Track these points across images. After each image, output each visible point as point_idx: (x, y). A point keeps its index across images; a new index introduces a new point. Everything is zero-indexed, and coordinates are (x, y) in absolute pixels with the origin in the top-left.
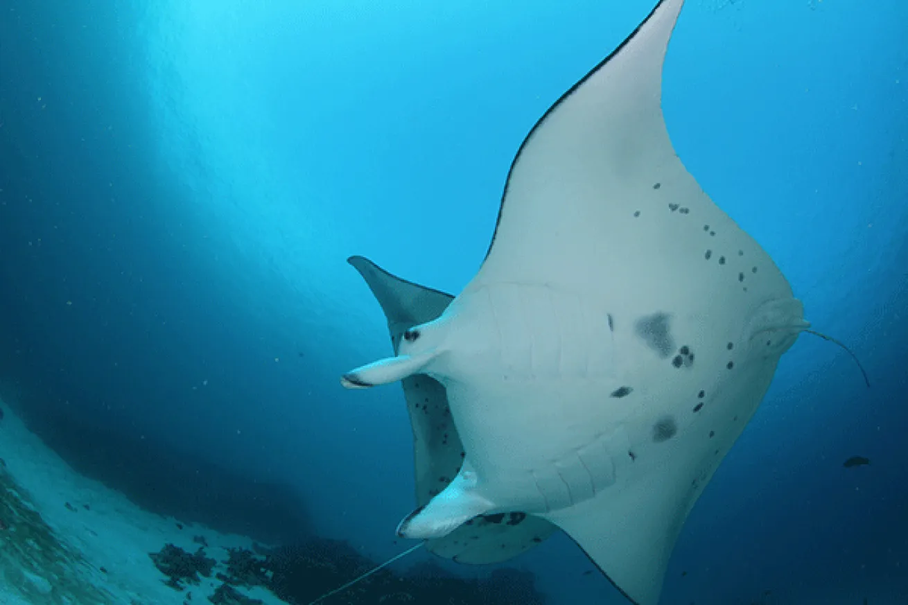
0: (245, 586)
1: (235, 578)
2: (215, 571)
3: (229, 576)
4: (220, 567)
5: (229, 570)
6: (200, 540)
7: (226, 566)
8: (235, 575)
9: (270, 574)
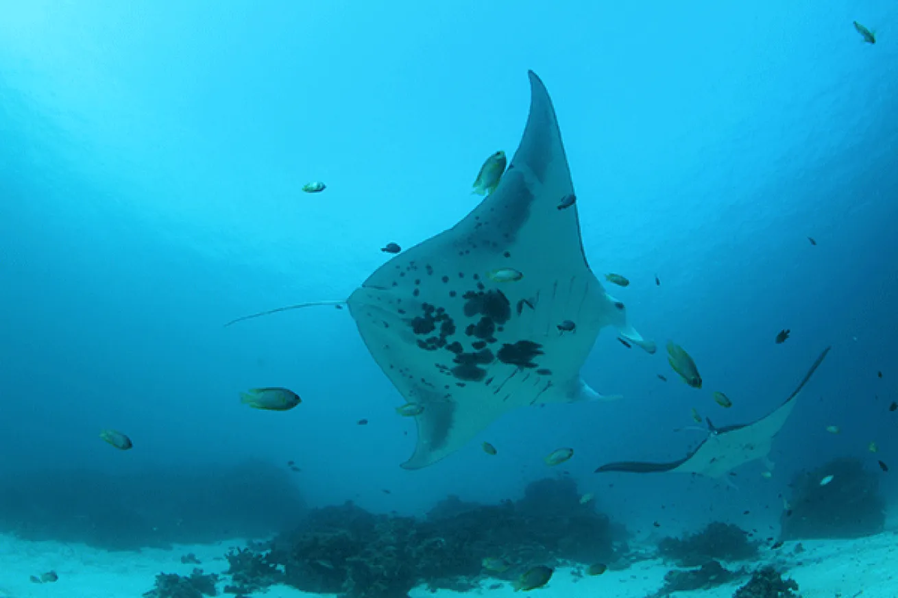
0: (259, 591)
1: (246, 586)
2: (220, 586)
3: (237, 585)
4: (225, 579)
5: (235, 579)
6: (190, 558)
7: (230, 577)
8: (245, 582)
9: (280, 567)
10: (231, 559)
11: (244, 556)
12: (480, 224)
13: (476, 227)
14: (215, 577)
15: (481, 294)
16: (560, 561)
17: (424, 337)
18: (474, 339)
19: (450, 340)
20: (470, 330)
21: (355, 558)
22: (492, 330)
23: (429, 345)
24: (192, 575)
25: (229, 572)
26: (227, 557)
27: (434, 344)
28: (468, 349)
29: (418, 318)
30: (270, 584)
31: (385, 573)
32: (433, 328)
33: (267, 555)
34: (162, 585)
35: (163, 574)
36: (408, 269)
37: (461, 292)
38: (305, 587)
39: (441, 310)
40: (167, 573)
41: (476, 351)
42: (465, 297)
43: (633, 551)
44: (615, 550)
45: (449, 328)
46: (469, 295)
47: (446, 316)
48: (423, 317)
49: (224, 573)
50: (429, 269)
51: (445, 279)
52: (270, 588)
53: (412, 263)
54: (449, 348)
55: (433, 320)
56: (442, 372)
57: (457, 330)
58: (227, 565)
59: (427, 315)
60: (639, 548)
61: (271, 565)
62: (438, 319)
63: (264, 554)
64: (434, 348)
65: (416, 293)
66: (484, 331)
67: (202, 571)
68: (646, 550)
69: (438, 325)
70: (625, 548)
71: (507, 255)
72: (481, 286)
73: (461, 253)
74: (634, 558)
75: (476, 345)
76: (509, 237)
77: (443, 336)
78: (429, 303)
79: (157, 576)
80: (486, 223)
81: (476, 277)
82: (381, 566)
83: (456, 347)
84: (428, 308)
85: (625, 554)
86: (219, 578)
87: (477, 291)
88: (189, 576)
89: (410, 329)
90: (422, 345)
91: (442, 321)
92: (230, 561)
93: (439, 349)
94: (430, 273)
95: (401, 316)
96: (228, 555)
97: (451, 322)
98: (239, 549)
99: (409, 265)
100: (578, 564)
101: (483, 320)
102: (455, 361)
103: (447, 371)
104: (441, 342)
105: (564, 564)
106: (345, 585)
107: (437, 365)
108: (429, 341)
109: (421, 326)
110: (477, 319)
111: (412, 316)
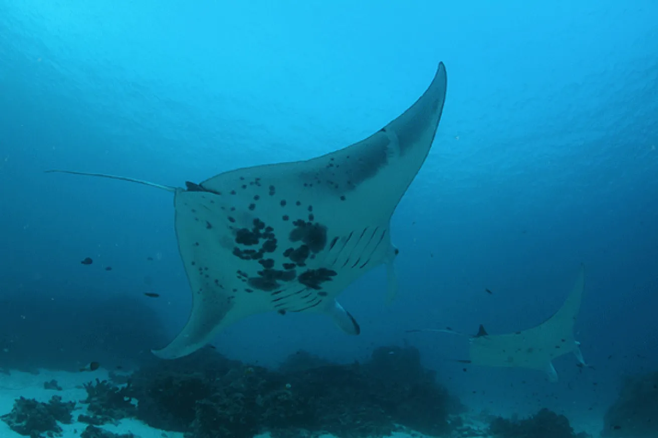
10: (89, 388)
11: (101, 387)
12: (331, 165)
13: (328, 167)
14: (72, 405)
15: (309, 224)
16: (397, 425)
17: (242, 247)
18: (288, 260)
19: (266, 256)
20: (288, 253)
21: (204, 401)
22: (306, 256)
23: (245, 255)
24: (51, 402)
25: (86, 402)
26: (86, 387)
27: (249, 255)
28: (278, 267)
29: (245, 230)
30: (122, 417)
31: (231, 419)
32: (256, 242)
33: (123, 388)
34: (19, 409)
35: (22, 398)
36: (251, 183)
37: (293, 218)
38: (154, 423)
39: (270, 229)
40: (27, 397)
41: (285, 270)
42: (295, 223)
43: (465, 425)
44: (449, 422)
45: (271, 246)
46: (300, 223)
47: (273, 235)
48: (251, 230)
49: (81, 402)
50: (272, 190)
51: (283, 203)
52: (121, 421)
53: (258, 179)
54: (262, 262)
55: (259, 235)
56: (239, 277)
57: (277, 250)
58: (84, 395)
59: (256, 230)
60: (472, 424)
61: (126, 399)
62: (265, 236)
63: (120, 387)
64: (247, 258)
65: (252, 207)
66: (299, 256)
67: (60, 398)
68: (479, 427)
69: (262, 241)
70: (459, 422)
71: (343, 198)
72: (311, 218)
73: (305, 185)
74: (466, 433)
75: (287, 266)
76: (351, 185)
77: (262, 251)
78: (262, 219)
79: (16, 400)
80: (338, 166)
81: (310, 208)
82: (228, 413)
83: (269, 263)
84: (258, 224)
85: (459, 428)
86: (76, 406)
87: (307, 221)
88: (47, 402)
89: (233, 238)
90: (237, 252)
91: (267, 240)
92: (88, 391)
93: (252, 260)
94: (272, 193)
95: (231, 224)
96: (87, 385)
97: (275, 241)
98: (97, 380)
99: (254, 181)
100: (413, 432)
101: (303, 246)
102: (260, 273)
103: (244, 278)
104: (256, 256)
105: (401, 429)
106: (192, 425)
107: (239, 272)
108: (246, 252)
109: (244, 237)
110: (297, 245)
111: (239, 226)
